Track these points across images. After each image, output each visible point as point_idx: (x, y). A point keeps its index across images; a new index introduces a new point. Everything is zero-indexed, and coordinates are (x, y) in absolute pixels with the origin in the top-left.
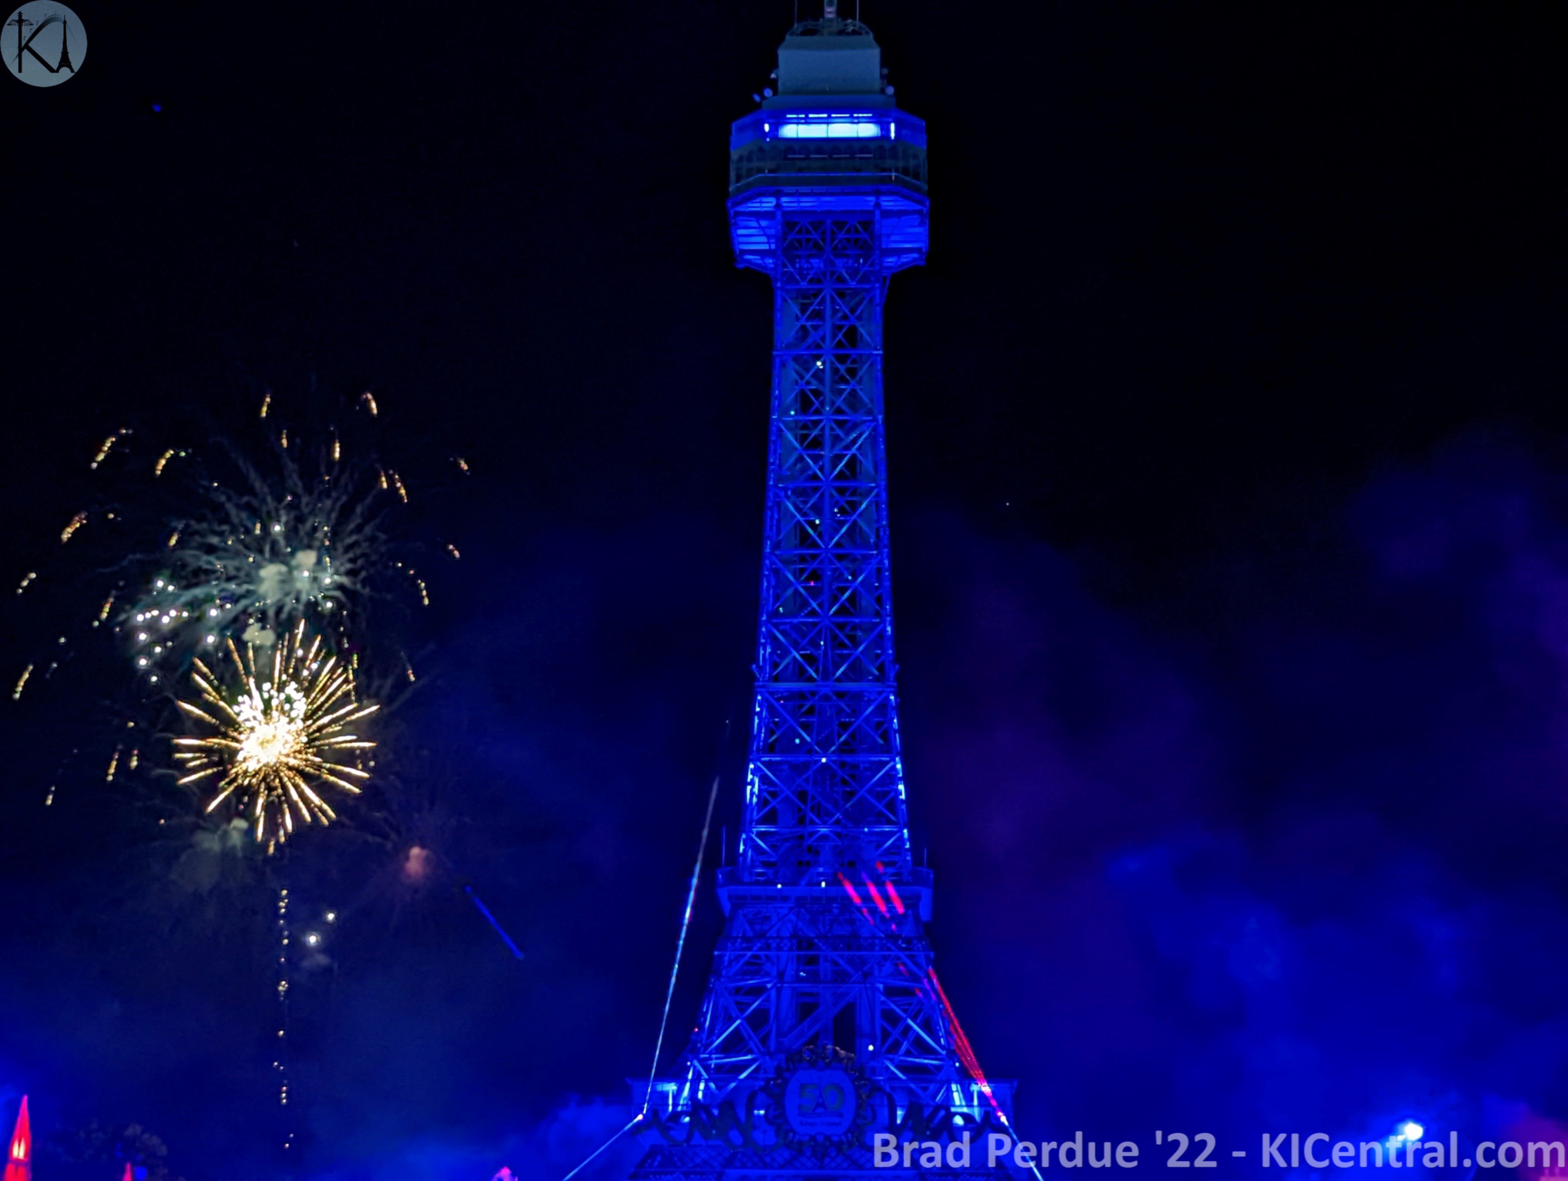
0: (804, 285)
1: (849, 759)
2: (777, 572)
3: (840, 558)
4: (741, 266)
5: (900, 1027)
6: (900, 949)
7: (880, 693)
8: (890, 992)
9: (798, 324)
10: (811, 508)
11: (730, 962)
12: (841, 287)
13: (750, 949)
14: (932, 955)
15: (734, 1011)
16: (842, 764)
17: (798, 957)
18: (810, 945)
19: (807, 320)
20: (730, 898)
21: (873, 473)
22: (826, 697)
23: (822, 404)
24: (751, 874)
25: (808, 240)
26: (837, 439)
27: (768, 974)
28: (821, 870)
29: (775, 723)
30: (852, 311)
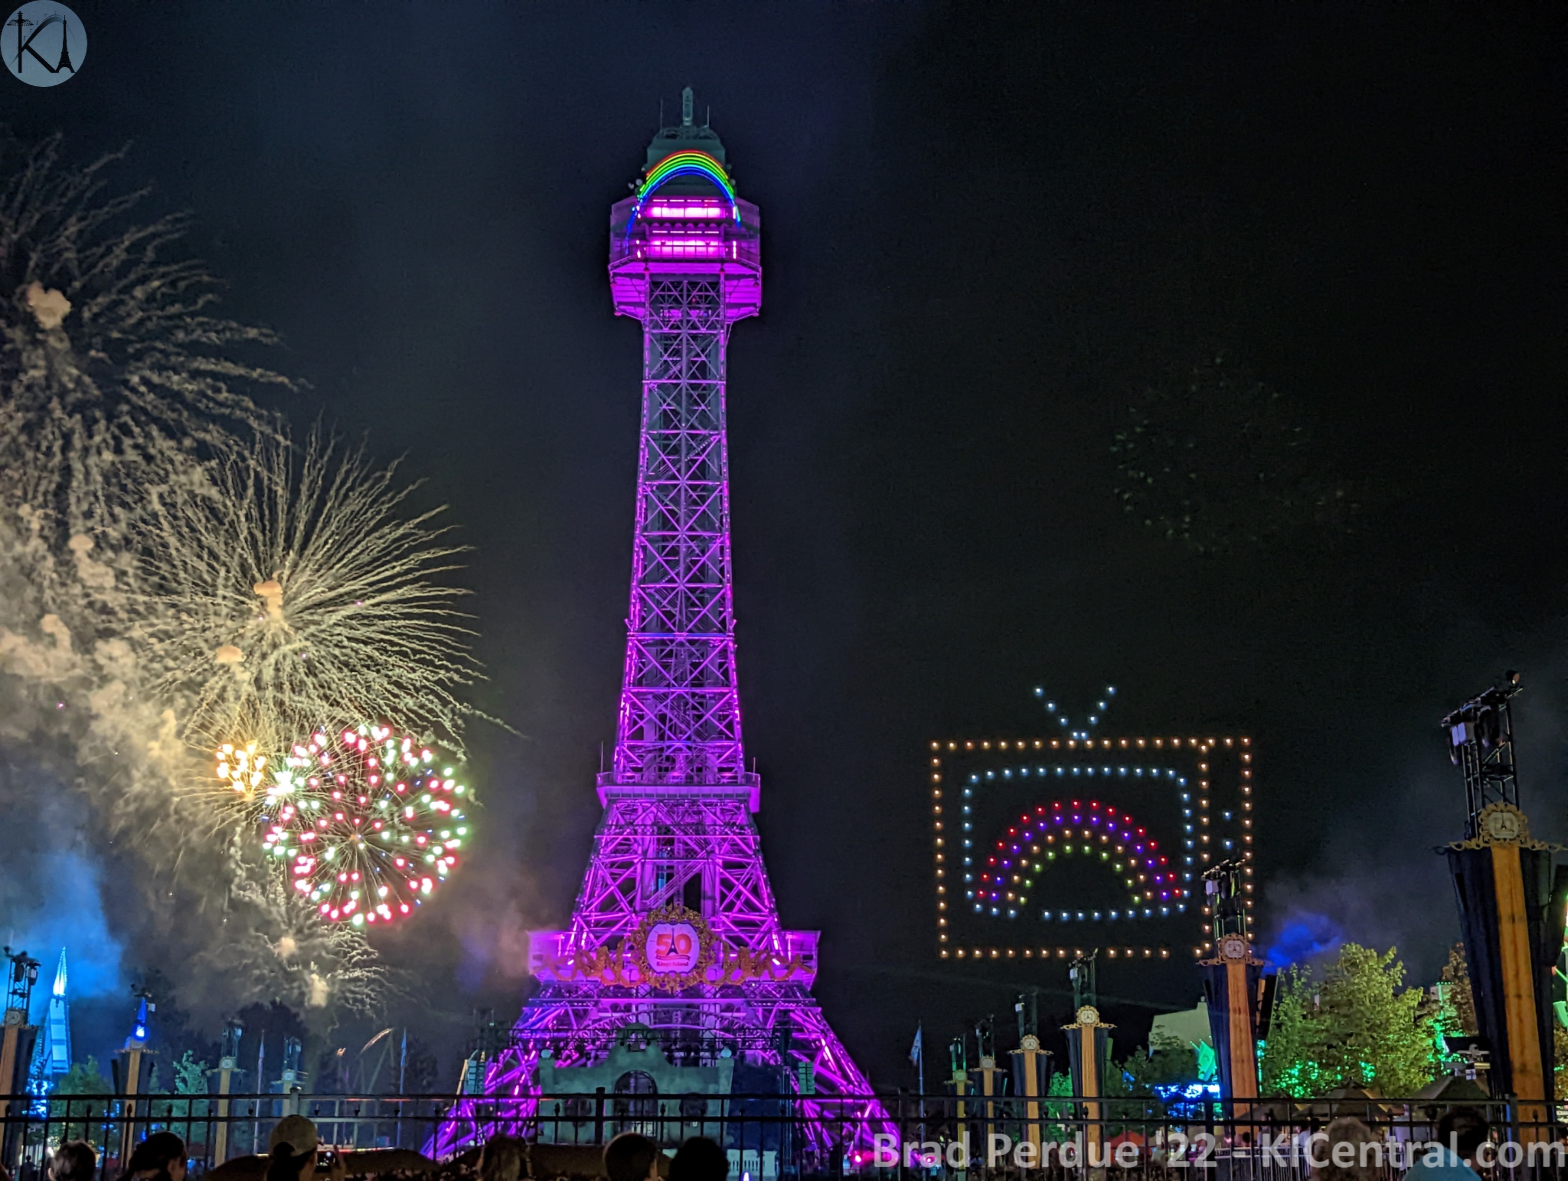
0: (666, 330)
1: (698, 691)
2: (644, 548)
3: (692, 538)
4: (617, 314)
5: (734, 892)
6: (735, 833)
7: (722, 641)
8: (727, 865)
9: (662, 360)
10: (670, 500)
11: (607, 844)
12: (694, 332)
13: (621, 834)
14: (758, 837)
15: (609, 881)
16: (694, 695)
17: (658, 839)
18: (668, 831)
19: (669, 356)
20: (606, 795)
21: (718, 474)
22: (681, 644)
23: (679, 421)
24: (623, 777)
25: (670, 296)
26: (690, 448)
27: (636, 853)
28: (676, 774)
29: (643, 663)
30: (703, 351)
